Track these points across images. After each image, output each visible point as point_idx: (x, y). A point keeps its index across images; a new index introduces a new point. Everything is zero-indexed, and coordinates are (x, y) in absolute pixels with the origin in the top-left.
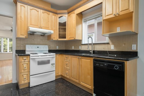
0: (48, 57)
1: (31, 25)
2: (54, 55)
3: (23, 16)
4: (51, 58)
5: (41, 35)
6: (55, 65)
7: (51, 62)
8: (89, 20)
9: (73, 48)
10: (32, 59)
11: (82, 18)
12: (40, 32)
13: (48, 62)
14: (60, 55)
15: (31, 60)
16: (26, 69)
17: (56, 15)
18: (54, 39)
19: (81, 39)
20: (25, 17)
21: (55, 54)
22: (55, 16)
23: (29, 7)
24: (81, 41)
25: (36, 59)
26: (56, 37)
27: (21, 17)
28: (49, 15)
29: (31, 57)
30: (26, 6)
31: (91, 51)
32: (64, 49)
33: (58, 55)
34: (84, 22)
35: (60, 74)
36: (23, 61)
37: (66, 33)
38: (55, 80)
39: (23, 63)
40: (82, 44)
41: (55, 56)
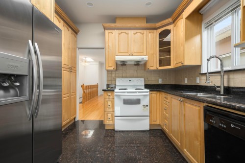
0: (137, 94)
1: (119, 53)
2: (147, 92)
3: (110, 45)
4: (143, 96)
5: (135, 65)
6: (148, 108)
7: (143, 103)
8: (215, 21)
9: (186, 82)
10: (117, 95)
11: (202, 21)
12: (131, 61)
13: (137, 102)
14: (158, 93)
15: (115, 98)
16: (110, 107)
17: (155, 31)
18: (152, 68)
19: (199, 64)
20: (113, 45)
21: (148, 90)
22: (153, 33)
23: (118, 32)
24: (199, 67)
25: (121, 97)
26: (154, 65)
27: (109, 45)
28: (143, 34)
29: (115, 94)
30: (113, 31)
31: (219, 87)
32: (173, 83)
33: (155, 92)
34: (206, 28)
35: (158, 122)
36: (107, 97)
37: (170, 57)
38: (149, 130)
39: (107, 100)
40: (202, 72)
41: (148, 94)
